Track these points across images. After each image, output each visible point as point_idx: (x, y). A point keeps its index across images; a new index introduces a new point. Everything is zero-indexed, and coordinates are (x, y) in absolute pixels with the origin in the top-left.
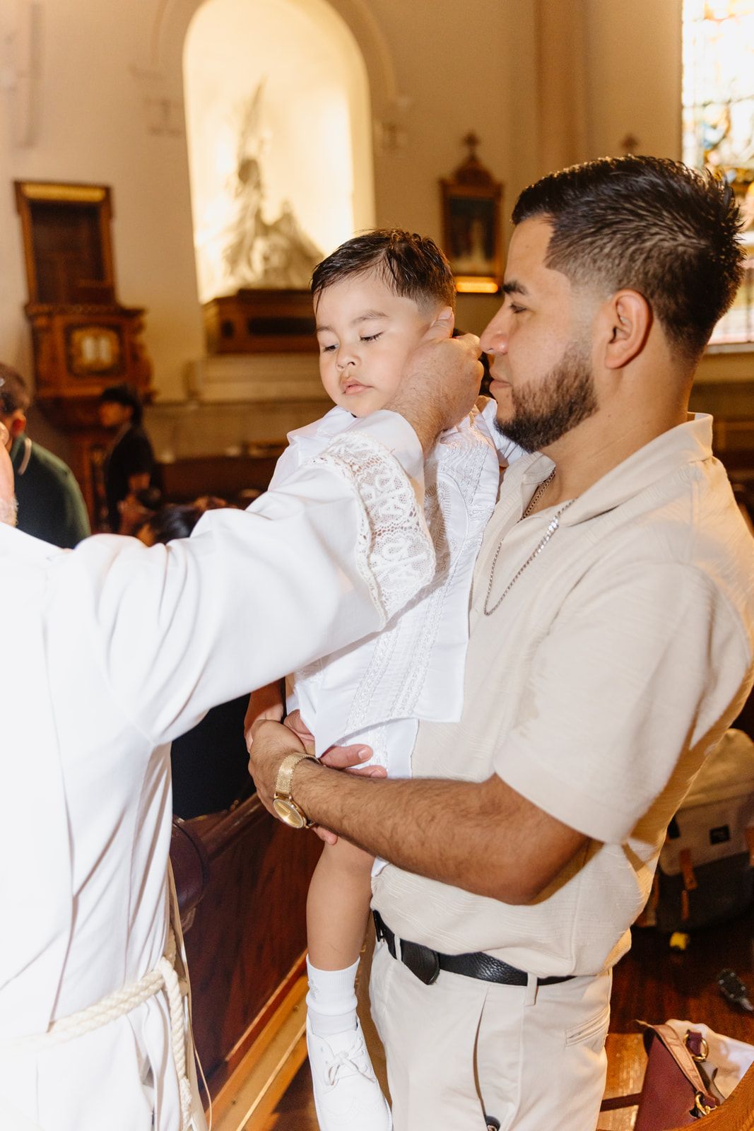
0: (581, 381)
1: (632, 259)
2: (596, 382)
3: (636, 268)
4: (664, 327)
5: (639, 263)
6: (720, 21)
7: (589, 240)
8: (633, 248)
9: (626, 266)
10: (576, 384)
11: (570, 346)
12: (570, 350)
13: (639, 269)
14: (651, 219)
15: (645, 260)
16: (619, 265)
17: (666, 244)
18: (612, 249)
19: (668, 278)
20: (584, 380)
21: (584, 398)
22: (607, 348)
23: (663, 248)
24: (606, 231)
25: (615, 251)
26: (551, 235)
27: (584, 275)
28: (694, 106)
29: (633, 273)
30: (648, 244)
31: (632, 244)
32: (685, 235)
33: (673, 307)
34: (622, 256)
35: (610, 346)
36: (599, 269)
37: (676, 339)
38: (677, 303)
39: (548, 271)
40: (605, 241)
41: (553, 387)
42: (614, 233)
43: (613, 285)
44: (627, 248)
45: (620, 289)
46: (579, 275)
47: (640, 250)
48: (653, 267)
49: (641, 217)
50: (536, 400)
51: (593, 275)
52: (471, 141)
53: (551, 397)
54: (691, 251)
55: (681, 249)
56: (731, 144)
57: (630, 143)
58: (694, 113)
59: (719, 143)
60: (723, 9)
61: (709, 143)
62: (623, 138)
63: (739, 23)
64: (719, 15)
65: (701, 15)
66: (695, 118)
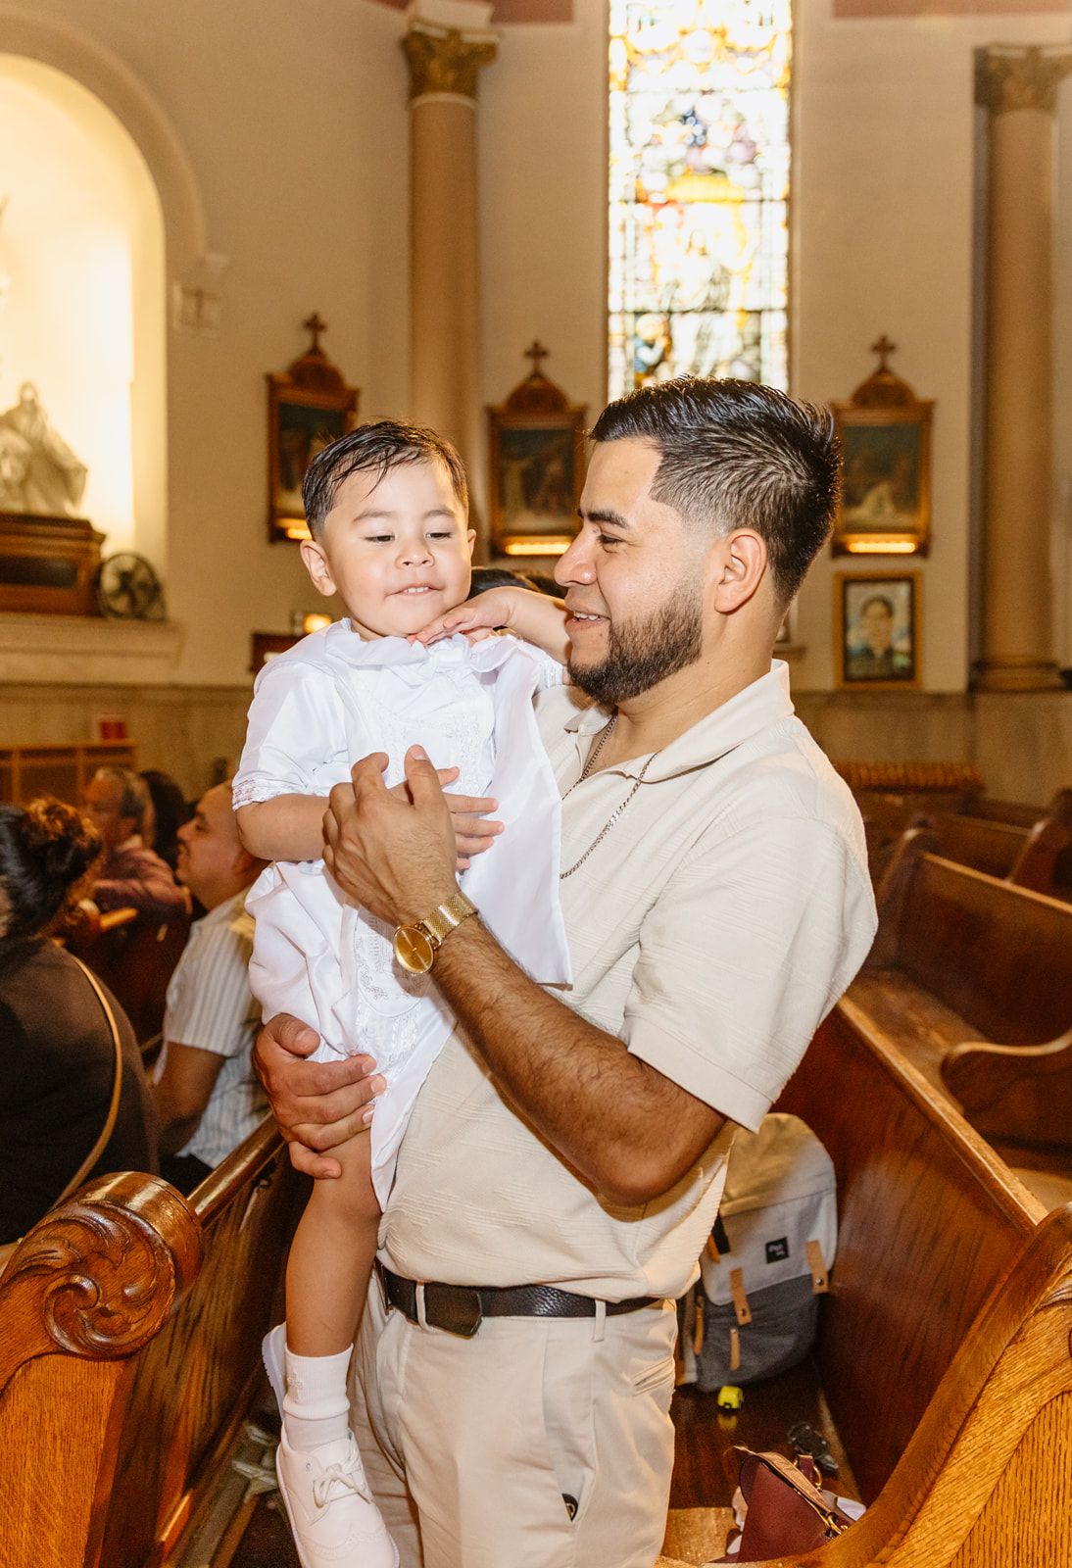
0: (689, 624)
2: (703, 626)
3: (754, 508)
5: (756, 503)
6: (658, 206)
10: (684, 626)
11: (680, 585)
12: (680, 589)
13: (756, 509)
14: (769, 458)
15: (762, 500)
17: (782, 484)
18: (730, 486)
20: (694, 620)
21: (689, 645)
22: (718, 589)
23: (779, 489)
24: (722, 466)
25: (733, 488)
26: (660, 464)
27: (698, 511)
28: (624, 312)
29: (751, 513)
30: (765, 484)
32: (797, 475)
35: (721, 587)
36: (716, 506)
39: (654, 503)
41: (658, 627)
43: (732, 523)
45: (737, 528)
46: (692, 510)
48: (769, 508)
49: (759, 454)
50: (636, 639)
51: (708, 511)
52: (314, 325)
53: (654, 639)
54: (802, 492)
56: (673, 368)
57: (537, 353)
58: (623, 322)
59: (656, 366)
60: (661, 192)
61: (643, 363)
62: (528, 345)
63: (681, 212)
64: (656, 199)
65: (632, 196)
66: (625, 329)
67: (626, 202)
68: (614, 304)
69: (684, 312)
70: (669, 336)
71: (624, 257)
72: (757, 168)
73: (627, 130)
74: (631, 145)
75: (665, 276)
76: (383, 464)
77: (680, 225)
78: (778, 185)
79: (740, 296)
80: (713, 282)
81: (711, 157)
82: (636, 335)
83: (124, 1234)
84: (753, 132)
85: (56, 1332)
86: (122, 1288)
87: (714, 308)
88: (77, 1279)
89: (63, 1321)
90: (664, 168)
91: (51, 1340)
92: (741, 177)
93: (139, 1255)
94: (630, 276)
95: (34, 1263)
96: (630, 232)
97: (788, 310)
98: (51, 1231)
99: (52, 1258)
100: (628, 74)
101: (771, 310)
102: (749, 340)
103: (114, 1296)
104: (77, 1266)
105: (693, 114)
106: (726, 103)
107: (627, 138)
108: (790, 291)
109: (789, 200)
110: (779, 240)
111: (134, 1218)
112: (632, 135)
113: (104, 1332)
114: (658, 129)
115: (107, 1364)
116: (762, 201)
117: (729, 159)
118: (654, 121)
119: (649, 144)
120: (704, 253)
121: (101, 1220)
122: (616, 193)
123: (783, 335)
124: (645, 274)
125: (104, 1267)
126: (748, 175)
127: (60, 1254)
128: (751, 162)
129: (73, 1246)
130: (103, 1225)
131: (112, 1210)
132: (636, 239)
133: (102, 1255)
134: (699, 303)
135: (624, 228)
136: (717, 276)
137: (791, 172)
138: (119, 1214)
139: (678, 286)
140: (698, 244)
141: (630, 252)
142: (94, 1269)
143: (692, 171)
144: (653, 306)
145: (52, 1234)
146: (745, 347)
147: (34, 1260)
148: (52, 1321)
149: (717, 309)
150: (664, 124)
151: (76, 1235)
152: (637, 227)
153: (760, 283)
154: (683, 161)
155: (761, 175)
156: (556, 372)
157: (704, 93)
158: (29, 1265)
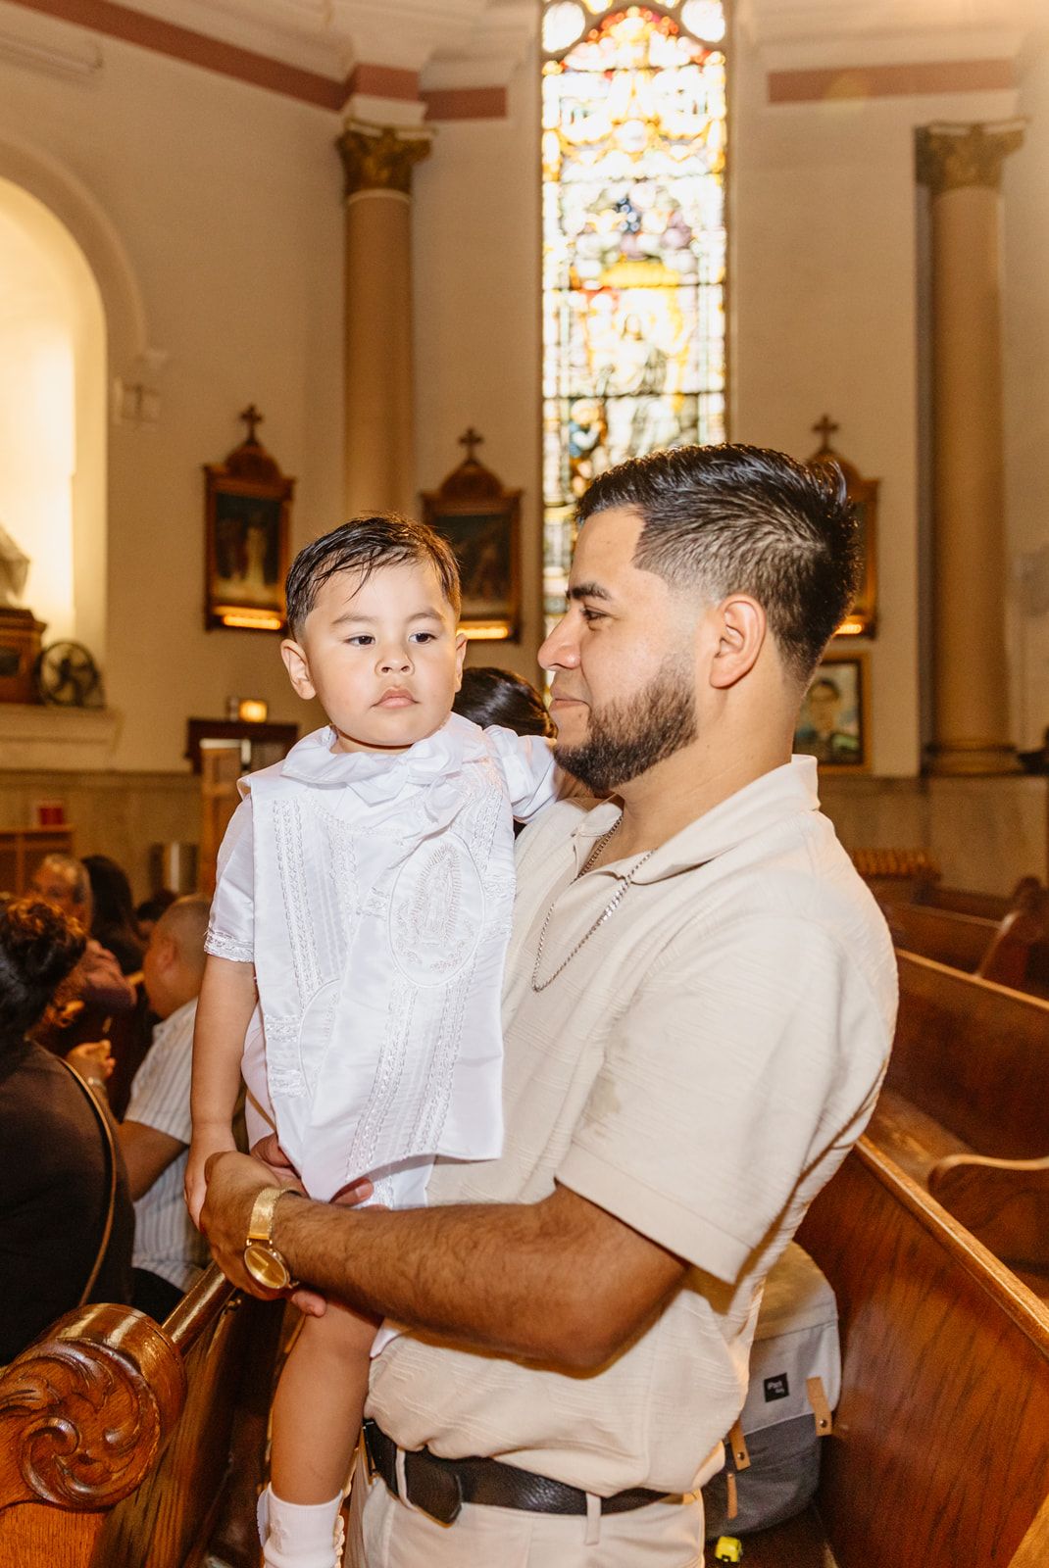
0: (680, 702)
1: (743, 559)
2: (697, 703)
3: (748, 571)
4: (778, 641)
5: (751, 566)
6: (593, 293)
7: (690, 536)
8: (743, 548)
9: (736, 569)
10: (675, 704)
11: (669, 658)
12: (669, 662)
13: (751, 572)
14: (765, 518)
15: (757, 563)
16: (728, 566)
17: (781, 546)
18: (721, 546)
19: (783, 584)
20: (684, 701)
21: (682, 723)
22: (713, 664)
23: (777, 550)
24: (709, 527)
25: (723, 550)
26: (643, 530)
27: (685, 577)
28: (558, 397)
29: (745, 576)
30: (761, 545)
31: (743, 543)
32: (801, 536)
33: (789, 619)
34: (731, 557)
35: (716, 660)
36: (705, 571)
37: (789, 655)
38: (792, 615)
39: (637, 570)
40: (710, 538)
41: (644, 707)
42: (722, 529)
43: (723, 589)
44: (739, 547)
45: (729, 594)
46: (678, 578)
47: (753, 550)
48: (767, 571)
49: (753, 514)
50: (622, 722)
51: (696, 576)
52: (251, 417)
53: (642, 721)
54: (807, 554)
55: (796, 553)
56: (608, 454)
57: (471, 439)
58: (558, 408)
59: (591, 450)
60: (595, 279)
61: (578, 447)
62: (462, 431)
63: (616, 298)
64: (590, 285)
65: (566, 283)
66: (559, 414)
67: (560, 289)
68: (549, 389)
69: (620, 397)
70: (604, 420)
71: (559, 344)
72: (692, 253)
73: (561, 219)
74: (565, 234)
75: (600, 361)
76: (366, 565)
77: (614, 311)
78: (714, 270)
79: (677, 379)
80: (649, 366)
81: (646, 243)
82: (571, 420)
83: (106, 1375)
84: (688, 217)
85: (33, 1478)
86: (104, 1433)
87: (650, 391)
88: (55, 1422)
89: (40, 1467)
90: (599, 255)
91: (28, 1487)
92: (676, 262)
93: (122, 1399)
94: (565, 362)
95: (11, 1404)
96: (565, 319)
97: (726, 392)
98: (29, 1369)
99: (31, 1398)
100: (561, 165)
101: (708, 392)
102: (686, 423)
103: (93, 1443)
104: (57, 1407)
105: (627, 201)
106: (660, 190)
107: (561, 228)
108: (727, 373)
109: (725, 283)
110: (715, 322)
111: (116, 1357)
112: (567, 224)
113: (86, 1482)
114: (592, 218)
115: (86, 1516)
116: (698, 285)
117: (664, 245)
118: (588, 210)
119: (582, 233)
120: (639, 338)
121: (81, 1357)
122: (550, 280)
123: (721, 417)
124: (579, 358)
125: (83, 1410)
126: (684, 260)
127: (38, 1395)
128: (687, 247)
129: (53, 1387)
130: (83, 1364)
131: (94, 1348)
132: (571, 325)
133: (82, 1396)
134: (635, 387)
135: (558, 315)
136: (653, 360)
137: (727, 256)
138: (102, 1353)
139: (613, 370)
140: (633, 328)
141: (564, 338)
142: (74, 1412)
143: (627, 258)
144: (588, 391)
145: (31, 1371)
146: (682, 430)
147: (12, 1400)
148: (28, 1466)
149: (654, 393)
150: (598, 213)
151: (56, 1373)
152: (571, 314)
153: (697, 366)
154: (617, 248)
155: (697, 259)
156: (490, 457)
157: (638, 181)
158: (6, 1405)
